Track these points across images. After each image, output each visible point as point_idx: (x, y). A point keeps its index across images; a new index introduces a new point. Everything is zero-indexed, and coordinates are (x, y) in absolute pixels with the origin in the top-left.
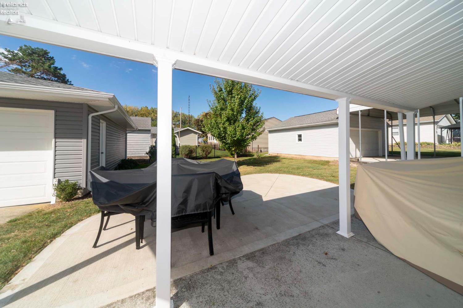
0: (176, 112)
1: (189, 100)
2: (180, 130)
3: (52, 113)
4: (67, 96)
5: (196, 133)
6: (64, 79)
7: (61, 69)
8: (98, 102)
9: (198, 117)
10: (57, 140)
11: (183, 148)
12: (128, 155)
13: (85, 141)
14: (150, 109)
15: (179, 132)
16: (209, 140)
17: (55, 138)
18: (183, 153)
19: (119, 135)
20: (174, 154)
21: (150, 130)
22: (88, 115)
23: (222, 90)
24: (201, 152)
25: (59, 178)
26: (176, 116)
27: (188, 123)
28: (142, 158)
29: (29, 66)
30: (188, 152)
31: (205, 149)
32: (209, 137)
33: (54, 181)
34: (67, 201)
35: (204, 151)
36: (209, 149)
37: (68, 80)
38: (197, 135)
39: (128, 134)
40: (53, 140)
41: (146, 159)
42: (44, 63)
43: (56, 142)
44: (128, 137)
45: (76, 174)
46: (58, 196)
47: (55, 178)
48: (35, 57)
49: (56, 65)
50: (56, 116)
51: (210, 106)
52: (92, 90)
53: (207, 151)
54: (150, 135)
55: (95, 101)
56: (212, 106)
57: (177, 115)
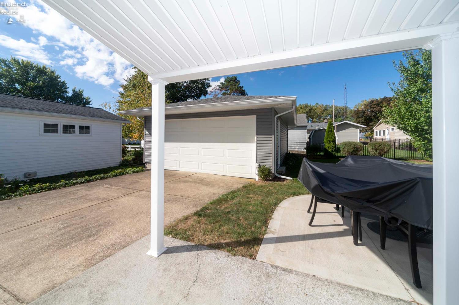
0: (326, 105)
1: (345, 89)
2: (337, 124)
3: (255, 117)
4: (255, 105)
5: (357, 127)
6: (244, 93)
7: (243, 87)
8: (283, 105)
9: (355, 107)
10: (258, 136)
11: (346, 145)
12: (289, 150)
13: (273, 136)
14: (298, 106)
15: (336, 127)
16: (377, 135)
17: (257, 134)
18: (346, 150)
19: (285, 132)
20: (334, 151)
21: (306, 126)
22: (275, 116)
23: (418, 64)
24: (372, 150)
25: (259, 163)
26: (326, 110)
27: (340, 116)
28: (299, 153)
29: (229, 90)
30: (352, 150)
31: (379, 146)
32: (377, 132)
33: (257, 165)
34: (265, 181)
35: (376, 150)
36: (386, 147)
37: (246, 93)
38: (358, 130)
39: (289, 131)
40: (256, 136)
41: (303, 154)
42: (235, 86)
43: (257, 138)
44: (289, 133)
45: (269, 161)
46: (260, 176)
47: (257, 162)
48: (232, 83)
49: (240, 85)
50: (257, 119)
51: (393, 90)
52: (278, 96)
53: (382, 150)
54: (307, 131)
55: (281, 104)
56: (396, 90)
57: (327, 108)
